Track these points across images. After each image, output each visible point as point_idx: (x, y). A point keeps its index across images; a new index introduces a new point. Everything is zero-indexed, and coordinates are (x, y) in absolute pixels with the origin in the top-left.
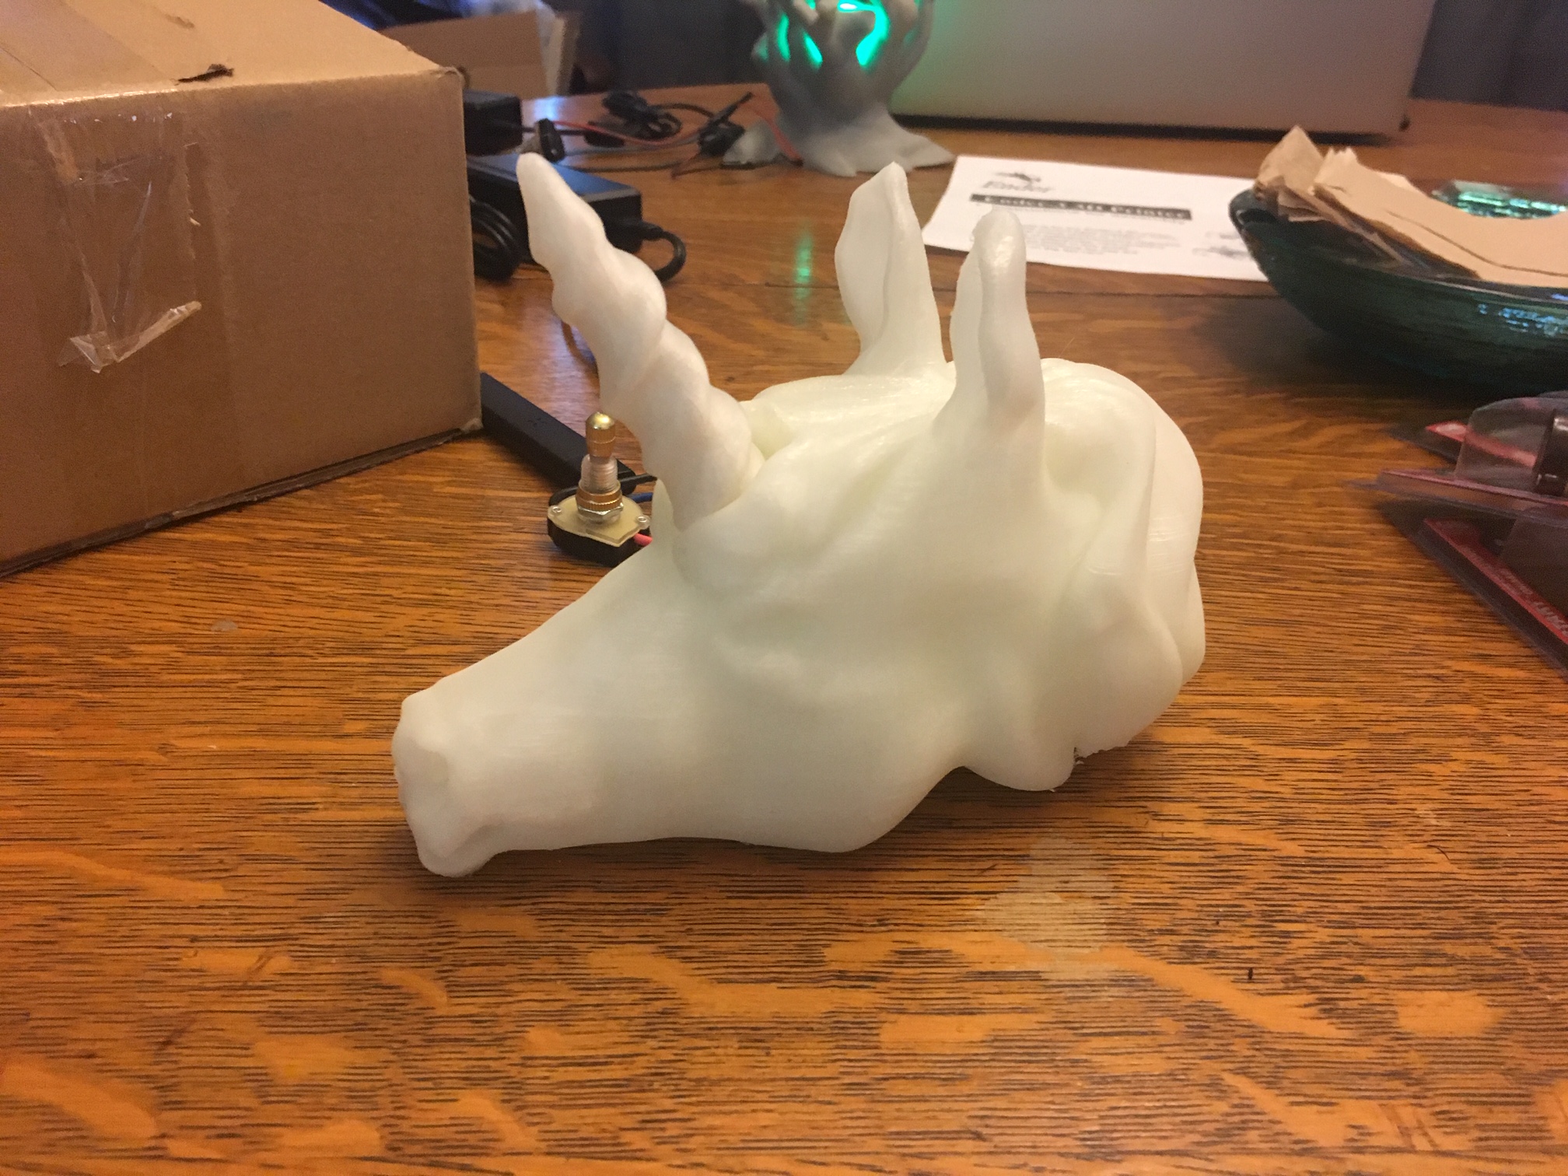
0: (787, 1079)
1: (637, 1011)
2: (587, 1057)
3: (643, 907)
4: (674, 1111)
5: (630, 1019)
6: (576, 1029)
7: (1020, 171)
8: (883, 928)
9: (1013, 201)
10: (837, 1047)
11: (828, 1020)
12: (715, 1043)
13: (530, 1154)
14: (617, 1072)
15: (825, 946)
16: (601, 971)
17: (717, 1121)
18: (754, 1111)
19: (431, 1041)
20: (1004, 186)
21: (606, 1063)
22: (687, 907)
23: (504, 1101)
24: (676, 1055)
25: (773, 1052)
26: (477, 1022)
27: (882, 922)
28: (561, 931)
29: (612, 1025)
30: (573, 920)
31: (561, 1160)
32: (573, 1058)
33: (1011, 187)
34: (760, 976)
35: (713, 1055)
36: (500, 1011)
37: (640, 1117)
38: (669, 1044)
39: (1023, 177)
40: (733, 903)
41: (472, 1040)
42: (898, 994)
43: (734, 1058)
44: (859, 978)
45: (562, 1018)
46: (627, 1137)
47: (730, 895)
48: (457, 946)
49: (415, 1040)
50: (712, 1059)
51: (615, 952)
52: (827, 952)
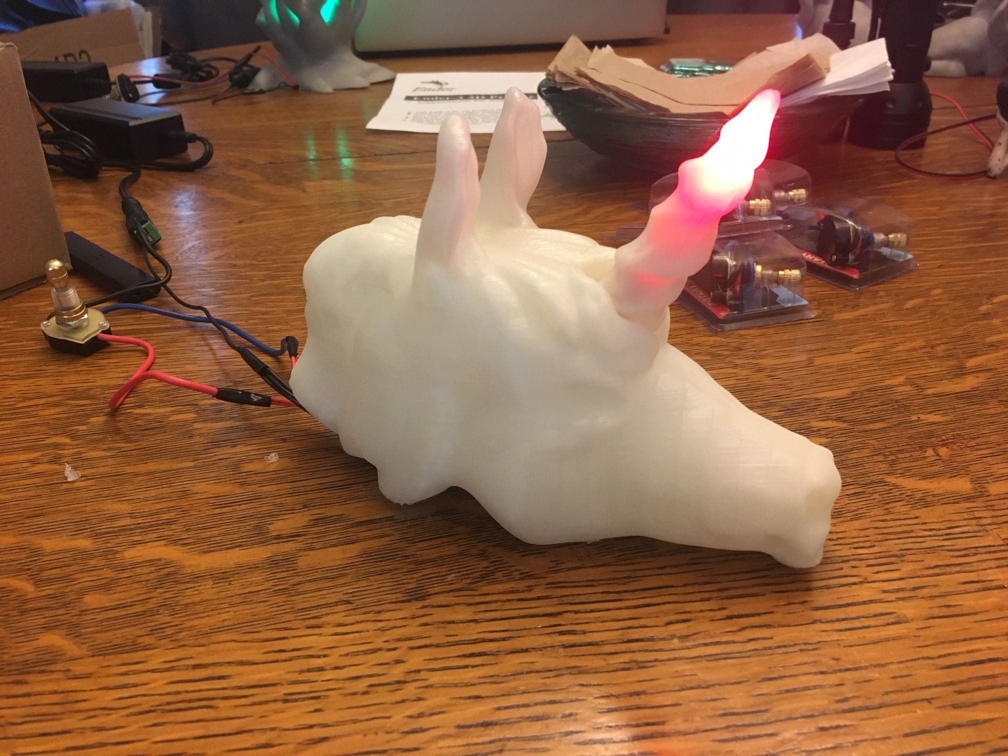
0: (240, 595)
1: (152, 576)
2: (121, 604)
3: (160, 522)
4: (171, 622)
5: (147, 581)
6: (115, 591)
7: (435, 80)
8: (306, 509)
9: (431, 98)
10: (272, 574)
11: (268, 561)
12: (198, 584)
13: (82, 658)
14: (138, 609)
15: (270, 524)
16: (131, 559)
17: (196, 622)
18: (219, 614)
19: (23, 612)
20: (425, 90)
21: (131, 606)
22: (188, 518)
23: (67, 635)
24: (174, 594)
25: (233, 583)
26: (54, 597)
27: (305, 507)
28: (108, 543)
29: (136, 586)
30: (116, 536)
31: (101, 658)
32: (111, 606)
33: (430, 89)
34: (229, 546)
35: (198, 590)
36: (68, 590)
37: (149, 629)
38: (172, 589)
39: (437, 83)
40: (217, 511)
41: (50, 607)
42: (311, 541)
43: (210, 590)
44: (288, 537)
45: (106, 587)
46: (141, 640)
47: (214, 507)
48: (42, 560)
49: (15, 613)
50: (196, 592)
51: (140, 548)
52: (271, 527)
